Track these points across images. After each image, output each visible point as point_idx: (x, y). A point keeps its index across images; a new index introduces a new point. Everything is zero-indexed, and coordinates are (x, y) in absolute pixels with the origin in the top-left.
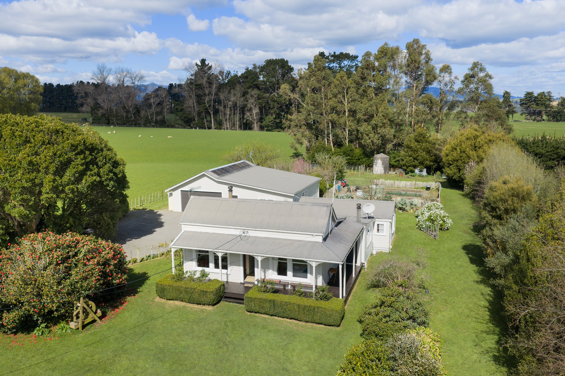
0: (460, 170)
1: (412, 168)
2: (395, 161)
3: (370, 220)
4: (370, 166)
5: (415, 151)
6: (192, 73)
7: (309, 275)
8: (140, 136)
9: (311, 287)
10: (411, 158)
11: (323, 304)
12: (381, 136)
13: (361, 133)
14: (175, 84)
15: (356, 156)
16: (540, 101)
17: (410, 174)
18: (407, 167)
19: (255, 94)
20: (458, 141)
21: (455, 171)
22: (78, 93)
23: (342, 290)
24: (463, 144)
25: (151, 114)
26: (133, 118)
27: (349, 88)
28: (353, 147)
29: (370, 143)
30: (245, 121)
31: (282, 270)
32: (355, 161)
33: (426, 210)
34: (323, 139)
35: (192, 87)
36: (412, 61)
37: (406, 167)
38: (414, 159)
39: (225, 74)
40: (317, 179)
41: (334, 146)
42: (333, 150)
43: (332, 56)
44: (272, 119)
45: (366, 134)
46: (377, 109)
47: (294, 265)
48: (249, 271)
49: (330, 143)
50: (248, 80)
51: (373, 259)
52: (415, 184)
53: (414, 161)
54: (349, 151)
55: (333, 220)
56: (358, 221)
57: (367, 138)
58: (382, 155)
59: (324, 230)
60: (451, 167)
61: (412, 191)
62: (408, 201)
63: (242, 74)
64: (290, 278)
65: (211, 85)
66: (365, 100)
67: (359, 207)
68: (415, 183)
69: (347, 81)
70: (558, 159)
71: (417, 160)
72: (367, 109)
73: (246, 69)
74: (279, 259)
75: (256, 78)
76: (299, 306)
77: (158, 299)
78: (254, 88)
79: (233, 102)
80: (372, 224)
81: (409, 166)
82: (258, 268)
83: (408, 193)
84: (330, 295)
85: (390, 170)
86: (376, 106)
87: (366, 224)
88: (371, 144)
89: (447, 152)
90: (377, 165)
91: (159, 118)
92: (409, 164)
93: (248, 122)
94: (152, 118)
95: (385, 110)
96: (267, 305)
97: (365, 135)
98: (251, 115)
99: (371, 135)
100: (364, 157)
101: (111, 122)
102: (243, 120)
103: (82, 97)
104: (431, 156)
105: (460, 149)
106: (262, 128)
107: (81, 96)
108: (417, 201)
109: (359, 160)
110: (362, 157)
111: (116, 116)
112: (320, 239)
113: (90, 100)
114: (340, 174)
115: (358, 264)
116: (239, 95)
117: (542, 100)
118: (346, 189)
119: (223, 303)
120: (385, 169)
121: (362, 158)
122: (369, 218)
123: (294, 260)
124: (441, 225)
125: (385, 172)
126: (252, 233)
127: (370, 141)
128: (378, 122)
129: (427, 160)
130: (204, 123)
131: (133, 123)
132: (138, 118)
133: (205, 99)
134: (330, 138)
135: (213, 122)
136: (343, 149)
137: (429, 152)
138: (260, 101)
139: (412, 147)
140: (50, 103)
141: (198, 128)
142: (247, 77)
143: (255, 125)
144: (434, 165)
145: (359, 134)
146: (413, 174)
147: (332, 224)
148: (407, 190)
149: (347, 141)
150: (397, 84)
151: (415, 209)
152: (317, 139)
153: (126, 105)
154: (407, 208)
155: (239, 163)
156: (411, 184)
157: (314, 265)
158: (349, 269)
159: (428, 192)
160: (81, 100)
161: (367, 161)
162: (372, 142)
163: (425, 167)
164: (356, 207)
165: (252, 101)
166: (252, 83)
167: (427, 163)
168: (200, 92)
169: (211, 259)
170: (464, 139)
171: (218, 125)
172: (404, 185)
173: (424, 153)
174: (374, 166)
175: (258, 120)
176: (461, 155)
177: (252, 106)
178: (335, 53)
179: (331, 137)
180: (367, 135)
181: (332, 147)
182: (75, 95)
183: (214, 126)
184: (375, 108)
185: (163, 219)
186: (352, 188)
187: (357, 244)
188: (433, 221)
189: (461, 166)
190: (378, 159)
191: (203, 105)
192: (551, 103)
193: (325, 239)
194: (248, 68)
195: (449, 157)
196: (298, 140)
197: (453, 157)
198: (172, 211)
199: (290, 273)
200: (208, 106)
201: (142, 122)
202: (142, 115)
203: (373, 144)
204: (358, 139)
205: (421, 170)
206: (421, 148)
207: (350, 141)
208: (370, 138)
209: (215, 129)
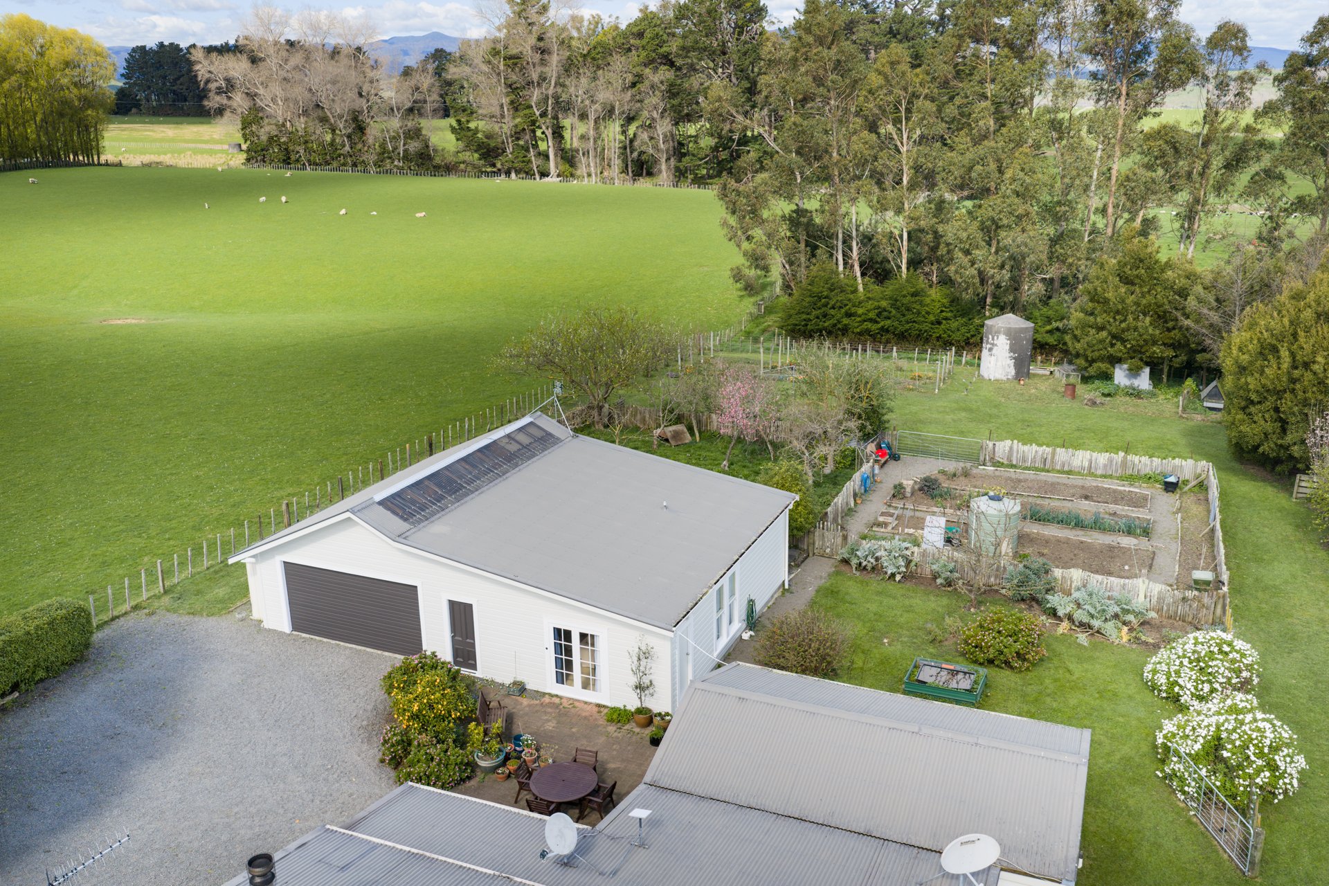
1: (1103, 366)
2: (1050, 332)
4: (972, 343)
5: (1118, 312)
6: (497, 23)
8: (343, 212)
10: (1104, 334)
12: (1012, 258)
13: (948, 244)
15: (928, 313)
17: (1098, 384)
18: (1090, 362)
19: (662, 82)
20: (1286, 321)
21: (1269, 427)
22: (208, 81)
24: (1301, 334)
25: (394, 138)
26: (347, 148)
27: (915, 96)
28: (922, 282)
29: (973, 277)
30: (635, 154)
32: (925, 327)
34: (831, 255)
35: (496, 62)
36: (1121, 12)
37: (1087, 360)
38: (1114, 337)
39: (586, 23)
41: (863, 274)
42: (861, 288)
44: (708, 152)
45: (961, 249)
49: (852, 266)
50: (644, 42)
52: (1124, 463)
53: (1112, 345)
54: (909, 298)
57: (965, 260)
58: (1012, 320)
60: (1252, 409)
62: (1111, 601)
63: (629, 25)
65: (546, 57)
66: (962, 140)
68: (1124, 458)
69: (910, 74)
71: (1123, 341)
72: (971, 169)
73: (641, 10)
75: (665, 37)
78: (661, 64)
79: (604, 105)
81: (1093, 361)
85: (1034, 361)
86: (999, 160)
88: (977, 280)
89: (1245, 358)
90: (994, 351)
91: (414, 146)
92: (1096, 354)
93: (643, 157)
94: (395, 149)
95: (1021, 174)
97: (958, 253)
98: (651, 138)
99: (980, 253)
100: (955, 317)
101: (293, 157)
102: (631, 153)
103: (220, 91)
104: (1169, 330)
105: (1293, 355)
106: (680, 175)
107: (219, 88)
108: (1143, 593)
109: (939, 323)
110: (949, 315)
111: (306, 142)
113: (239, 100)
116: (618, 84)
120: (1018, 363)
121: (946, 319)
125: (1017, 372)
127: (973, 271)
128: (1000, 212)
129: (1155, 343)
130: (530, 161)
131: (349, 160)
132: (360, 146)
133: (530, 97)
134: (851, 250)
135: (552, 156)
136: (890, 288)
137: (1162, 317)
138: (675, 102)
139: (1106, 301)
140: (174, 92)
141: (513, 175)
142: (640, 35)
143: (664, 167)
144: (1176, 356)
145: (942, 246)
146: (1106, 386)
148: (1099, 492)
149: (904, 261)
150: (1064, 93)
152: (814, 255)
153: (329, 114)
154: (1107, 628)
155: (508, 436)
156: (1111, 460)
159: (1171, 501)
160: (218, 98)
161: (963, 330)
162: (980, 273)
163: (1147, 364)
165: (654, 100)
166: (654, 51)
167: (1154, 352)
168: (518, 77)
170: (1308, 314)
171: (567, 166)
172: (1086, 464)
173: (1148, 319)
174: (985, 353)
175: (671, 153)
176: (1296, 373)
177: (654, 115)
179: (855, 248)
180: (967, 252)
181: (859, 280)
182: (202, 86)
183: (557, 167)
184: (993, 166)
188: (1227, 768)
189: (1294, 414)
190: (998, 332)
191: (527, 111)
194: (646, 8)
196: (757, 259)
197: (1263, 381)
200: (538, 113)
201: (371, 158)
202: (371, 141)
203: (983, 281)
204: (939, 260)
205: (1134, 372)
206: (1137, 304)
207: (914, 263)
208: (973, 263)
209: (558, 176)
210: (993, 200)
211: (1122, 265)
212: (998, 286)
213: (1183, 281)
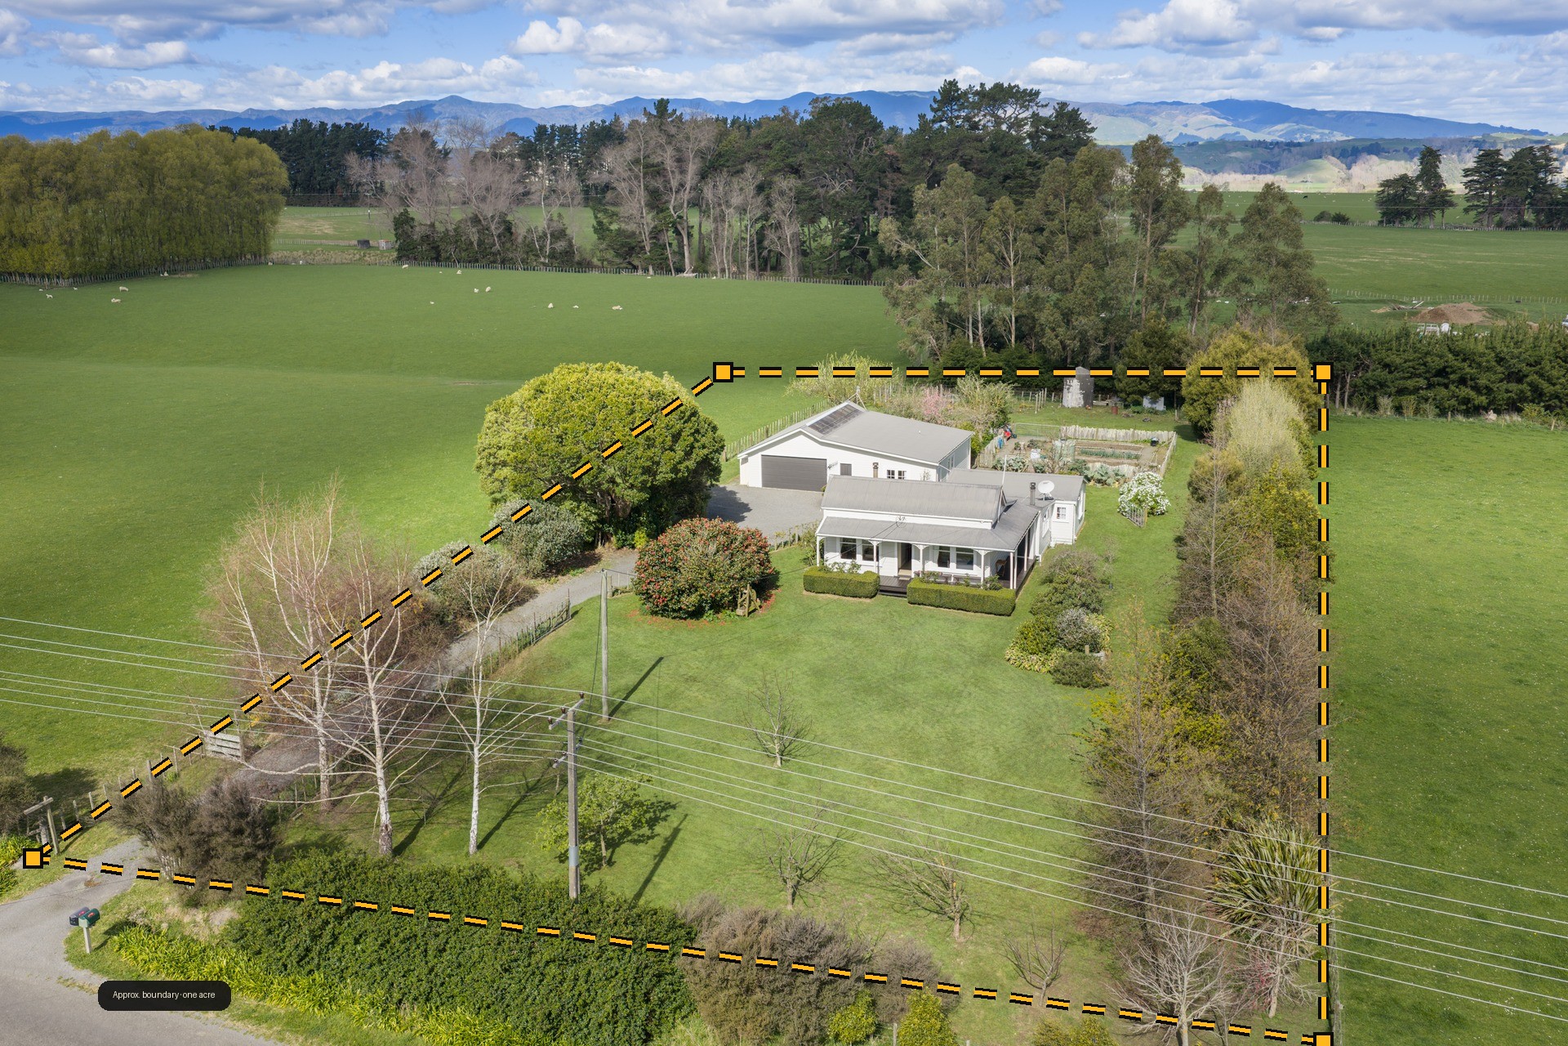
0: (1210, 411)
1: (1136, 397)
3: (1047, 502)
4: (1056, 388)
7: (975, 566)
9: (979, 579)
11: (993, 593)
12: (1080, 332)
13: (1041, 325)
14: (552, 127)
16: (1516, 174)
17: (1133, 408)
18: (1128, 395)
19: (790, 189)
21: (1202, 412)
23: (1013, 583)
25: (542, 238)
26: (498, 246)
27: (1018, 230)
28: (1026, 350)
29: (1058, 345)
30: (765, 253)
31: (943, 561)
33: (1136, 484)
34: (965, 333)
35: (636, 170)
36: (1144, 183)
37: (1126, 394)
38: (1141, 379)
40: (968, 434)
41: (986, 346)
42: (984, 355)
43: (977, 93)
44: (831, 251)
45: (1049, 328)
46: (1072, 277)
47: (958, 555)
48: (906, 562)
49: (979, 340)
50: (772, 153)
51: (1049, 551)
53: (1141, 384)
54: (1016, 360)
55: (1003, 504)
56: (1032, 504)
57: (1052, 335)
58: (1080, 371)
59: (994, 516)
60: (1195, 404)
61: (1126, 448)
62: (1111, 469)
64: (953, 569)
65: (684, 166)
67: (1033, 487)
70: (1428, 375)
71: (1147, 381)
74: (941, 548)
76: (967, 595)
77: (805, 592)
78: (789, 173)
79: (737, 208)
80: (1049, 508)
81: (1131, 393)
82: (918, 559)
83: (1118, 451)
84: (999, 585)
85: (1096, 398)
86: (1072, 272)
87: (1041, 508)
88: (1060, 347)
89: (1190, 378)
90: (1071, 392)
91: (561, 245)
92: (1132, 389)
93: (772, 254)
94: (542, 248)
95: (1087, 282)
96: (933, 595)
97: (1048, 330)
98: (779, 238)
99: (1061, 331)
100: (1046, 373)
101: (443, 255)
102: (760, 252)
106: (805, 272)
108: (1126, 469)
112: (988, 526)
114: (1001, 417)
115: (1031, 557)
116: (750, 190)
117: (1520, 172)
118: (1012, 443)
119: (879, 597)
120: (1086, 398)
122: (1046, 499)
123: (958, 549)
124: (1152, 508)
125: (1085, 404)
126: (910, 519)
127: (1057, 342)
128: (1074, 304)
129: (1164, 382)
130: (667, 258)
131: (498, 258)
132: (508, 245)
133: (668, 202)
134: (978, 329)
135: (686, 254)
136: (1004, 354)
138: (802, 206)
139: (1136, 356)
141: (650, 271)
142: (769, 146)
143: (790, 264)
145: (1038, 326)
146: (1138, 408)
147: (1001, 509)
148: (1119, 447)
149: (1013, 336)
151: (1122, 481)
152: (953, 333)
153: (480, 216)
154: (1109, 481)
155: (842, 408)
156: (1127, 433)
157: (983, 553)
158: (1020, 563)
159: (1155, 448)
161: (1051, 381)
162: (1062, 342)
163: (1161, 396)
164: (1029, 486)
165: (783, 205)
166: (783, 163)
167: (1164, 387)
168: (658, 183)
169: (859, 549)
171: (701, 265)
172: (1115, 435)
173: (1160, 368)
174: (1065, 391)
175: (797, 250)
177: (782, 217)
178: (982, 85)
179: (980, 328)
180: (1053, 330)
181: (983, 349)
183: (691, 264)
185: (743, 497)
186: (1022, 443)
187: (1030, 532)
188: (1140, 502)
189: (1211, 405)
190: (1073, 379)
191: (665, 214)
192: (1550, 178)
193: (994, 526)
195: (1191, 388)
197: (1199, 388)
198: (746, 486)
199: (953, 565)
200: (675, 216)
201: (519, 255)
202: (519, 240)
203: (1064, 347)
204: (1036, 335)
205: (1154, 401)
206: (1154, 359)
207: (1019, 338)
208: (1057, 336)
209: (693, 272)
210: (1071, 296)
211: (1145, 335)
212: (1073, 351)
213: (1181, 345)
